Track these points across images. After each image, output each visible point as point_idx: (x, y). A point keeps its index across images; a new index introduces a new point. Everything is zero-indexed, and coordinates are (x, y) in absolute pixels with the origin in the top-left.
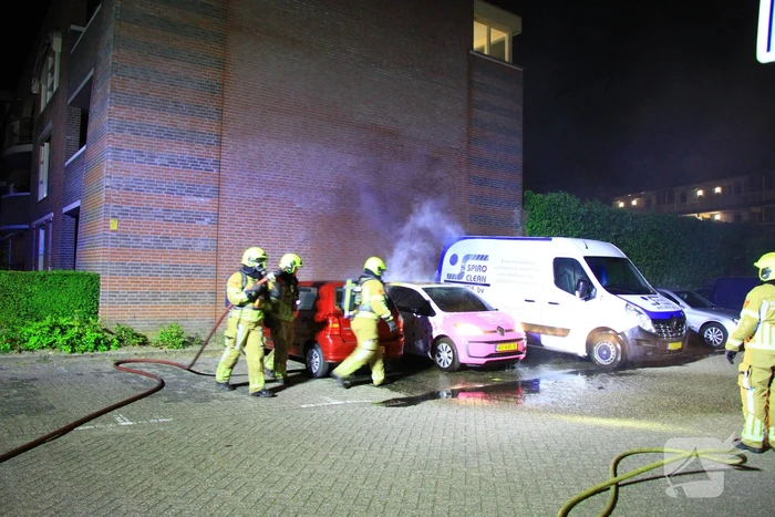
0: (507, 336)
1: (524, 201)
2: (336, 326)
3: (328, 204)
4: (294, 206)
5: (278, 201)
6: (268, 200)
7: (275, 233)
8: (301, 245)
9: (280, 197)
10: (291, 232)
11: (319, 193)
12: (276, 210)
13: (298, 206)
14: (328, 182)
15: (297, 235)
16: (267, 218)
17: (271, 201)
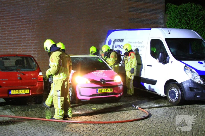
1: (166, 9)
3: (41, 14)
4: (21, 16)
5: (11, 12)
6: (4, 12)
7: (9, 29)
8: (26, 36)
9: (11, 11)
10: (19, 29)
11: (36, 8)
12: (9, 17)
13: (23, 15)
14: (41, 2)
15: (23, 31)
16: (4, 22)
17: (6, 12)
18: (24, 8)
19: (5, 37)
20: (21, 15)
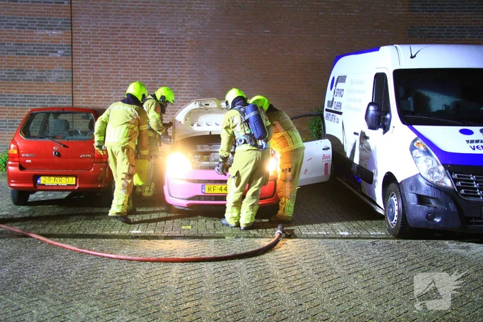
2: (16, 152)
3: (198, 28)
4: (159, 35)
5: (138, 28)
6: (127, 28)
7: (136, 61)
8: (166, 73)
9: (139, 25)
10: (153, 60)
11: (187, 16)
12: (136, 38)
13: (161, 33)
14: (198, 4)
15: (162, 64)
16: (126, 47)
17: (131, 28)
18: (163, 19)
19: (128, 76)
20: (157, 32)
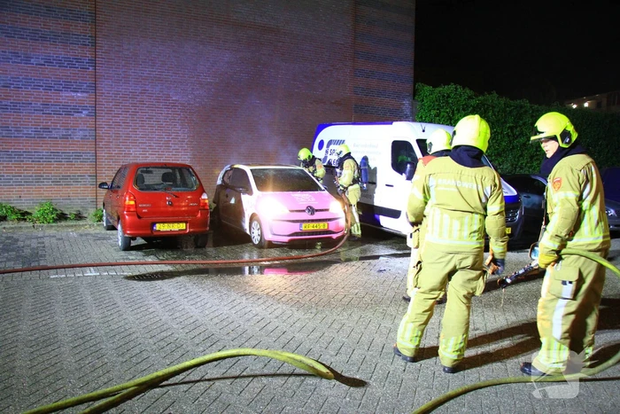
0: (317, 216)
1: (415, 93)
2: (132, 203)
3: (205, 96)
4: (171, 99)
5: (155, 94)
6: (145, 93)
7: (152, 122)
8: (178, 133)
9: (156, 91)
10: (168, 122)
11: (196, 86)
12: (152, 102)
13: (174, 98)
14: (205, 76)
15: (174, 125)
16: (144, 110)
17: (149, 93)
18: (176, 87)
19: (146, 135)
